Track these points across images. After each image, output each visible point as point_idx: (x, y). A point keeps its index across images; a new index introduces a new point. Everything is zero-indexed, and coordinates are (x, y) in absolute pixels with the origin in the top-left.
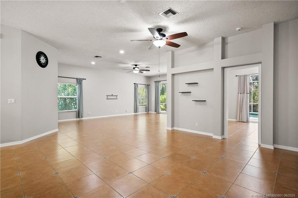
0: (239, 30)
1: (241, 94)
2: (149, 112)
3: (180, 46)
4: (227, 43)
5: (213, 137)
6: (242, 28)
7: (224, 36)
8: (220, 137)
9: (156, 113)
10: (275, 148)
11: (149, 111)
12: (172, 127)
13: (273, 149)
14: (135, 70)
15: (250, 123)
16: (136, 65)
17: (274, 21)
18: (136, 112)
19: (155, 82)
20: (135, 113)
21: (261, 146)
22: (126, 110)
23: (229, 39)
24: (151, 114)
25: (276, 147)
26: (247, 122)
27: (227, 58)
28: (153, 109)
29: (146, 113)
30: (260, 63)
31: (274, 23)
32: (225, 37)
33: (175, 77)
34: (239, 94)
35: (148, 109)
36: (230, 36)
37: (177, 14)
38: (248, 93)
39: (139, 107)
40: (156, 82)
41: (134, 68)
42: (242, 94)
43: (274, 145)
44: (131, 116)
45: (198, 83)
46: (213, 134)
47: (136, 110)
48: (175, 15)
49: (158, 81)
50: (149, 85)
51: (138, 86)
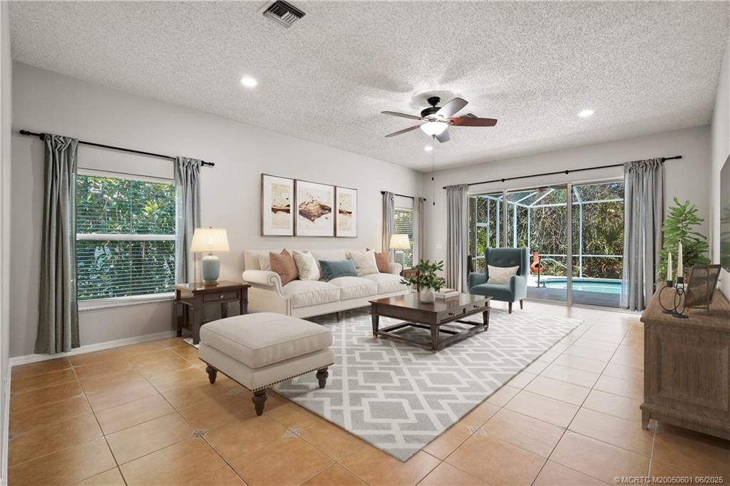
19: (448, 191)
40: (450, 189)
49: (458, 186)
50: (425, 200)
51: (393, 201)
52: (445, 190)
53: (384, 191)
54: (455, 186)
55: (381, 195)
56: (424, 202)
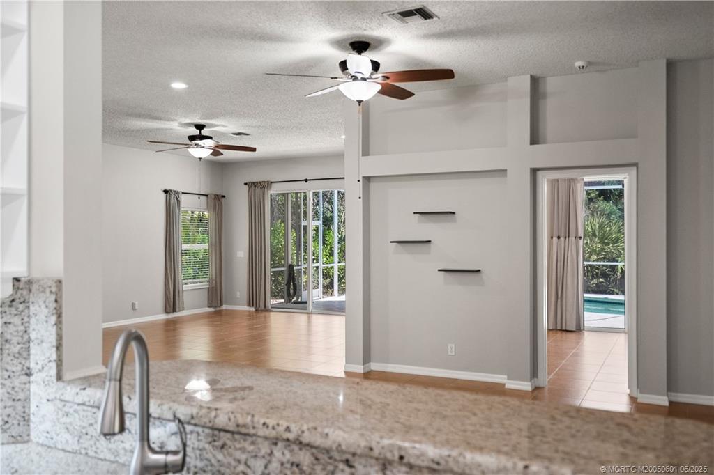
0: (583, 67)
1: (559, 238)
2: (224, 307)
3: (413, 94)
4: (544, 96)
5: (507, 386)
6: (590, 63)
7: (537, 73)
8: (529, 384)
9: (253, 309)
10: (671, 403)
11: (221, 305)
12: (363, 365)
13: (667, 404)
14: (197, 145)
15: (586, 334)
16: (200, 127)
17: (667, 56)
18: (174, 310)
19: (250, 188)
20: (167, 312)
21: (639, 400)
22: (133, 304)
23: (552, 85)
24: (232, 314)
25: (674, 399)
26: (579, 329)
27: (544, 143)
28: (238, 295)
29: (212, 310)
30: (635, 165)
31: (668, 60)
32: (538, 75)
33: (374, 186)
34: (555, 239)
35: (216, 296)
36: (551, 76)
37: (435, 19)
38: (580, 238)
39: (184, 286)
40: (251, 185)
41: (192, 138)
42: (562, 239)
43: (669, 393)
44: (152, 325)
45: (454, 213)
46: (506, 377)
47: (172, 302)
48: (428, 20)
49: (260, 183)
50: (224, 197)
51: (179, 202)
52: (247, 186)
53: (168, 189)
54: (257, 183)
55: (164, 195)
56: (223, 199)
